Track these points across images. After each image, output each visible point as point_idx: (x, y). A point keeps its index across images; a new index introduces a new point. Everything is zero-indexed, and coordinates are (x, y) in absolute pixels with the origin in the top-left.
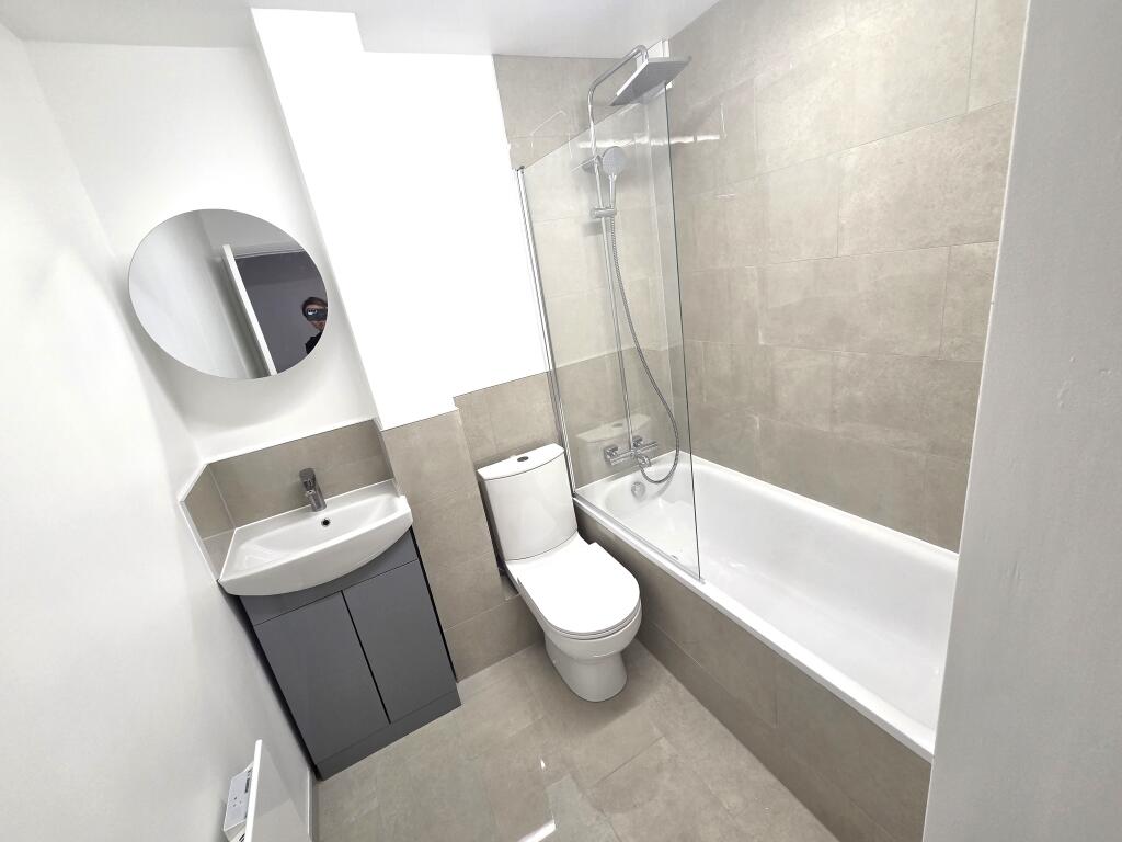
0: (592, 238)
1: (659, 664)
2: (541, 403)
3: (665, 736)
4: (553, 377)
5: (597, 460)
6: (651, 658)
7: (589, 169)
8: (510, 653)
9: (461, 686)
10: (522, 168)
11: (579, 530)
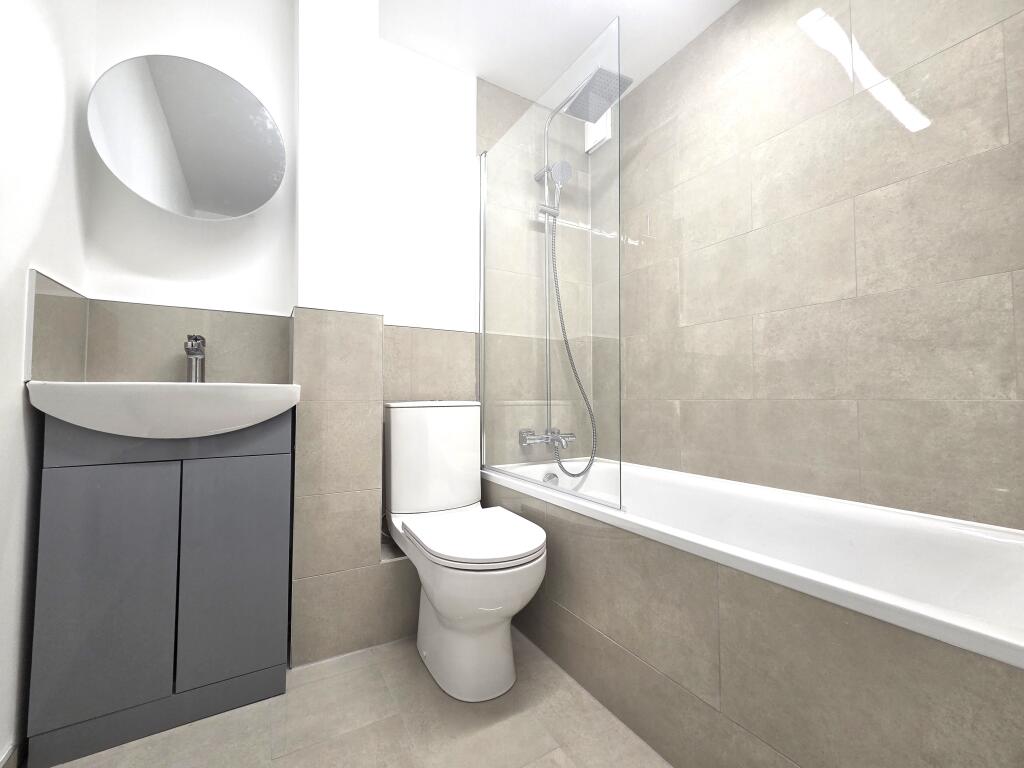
0: (534, 234)
1: (556, 666)
2: (465, 362)
3: (561, 747)
4: (481, 341)
5: (512, 443)
6: (548, 662)
7: (540, 180)
8: (368, 643)
9: (293, 675)
10: (485, 152)
11: (481, 501)
